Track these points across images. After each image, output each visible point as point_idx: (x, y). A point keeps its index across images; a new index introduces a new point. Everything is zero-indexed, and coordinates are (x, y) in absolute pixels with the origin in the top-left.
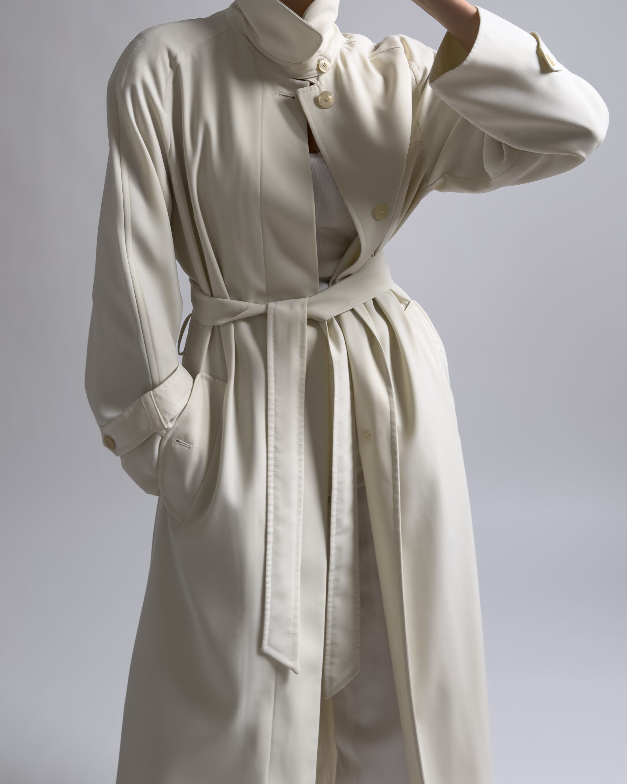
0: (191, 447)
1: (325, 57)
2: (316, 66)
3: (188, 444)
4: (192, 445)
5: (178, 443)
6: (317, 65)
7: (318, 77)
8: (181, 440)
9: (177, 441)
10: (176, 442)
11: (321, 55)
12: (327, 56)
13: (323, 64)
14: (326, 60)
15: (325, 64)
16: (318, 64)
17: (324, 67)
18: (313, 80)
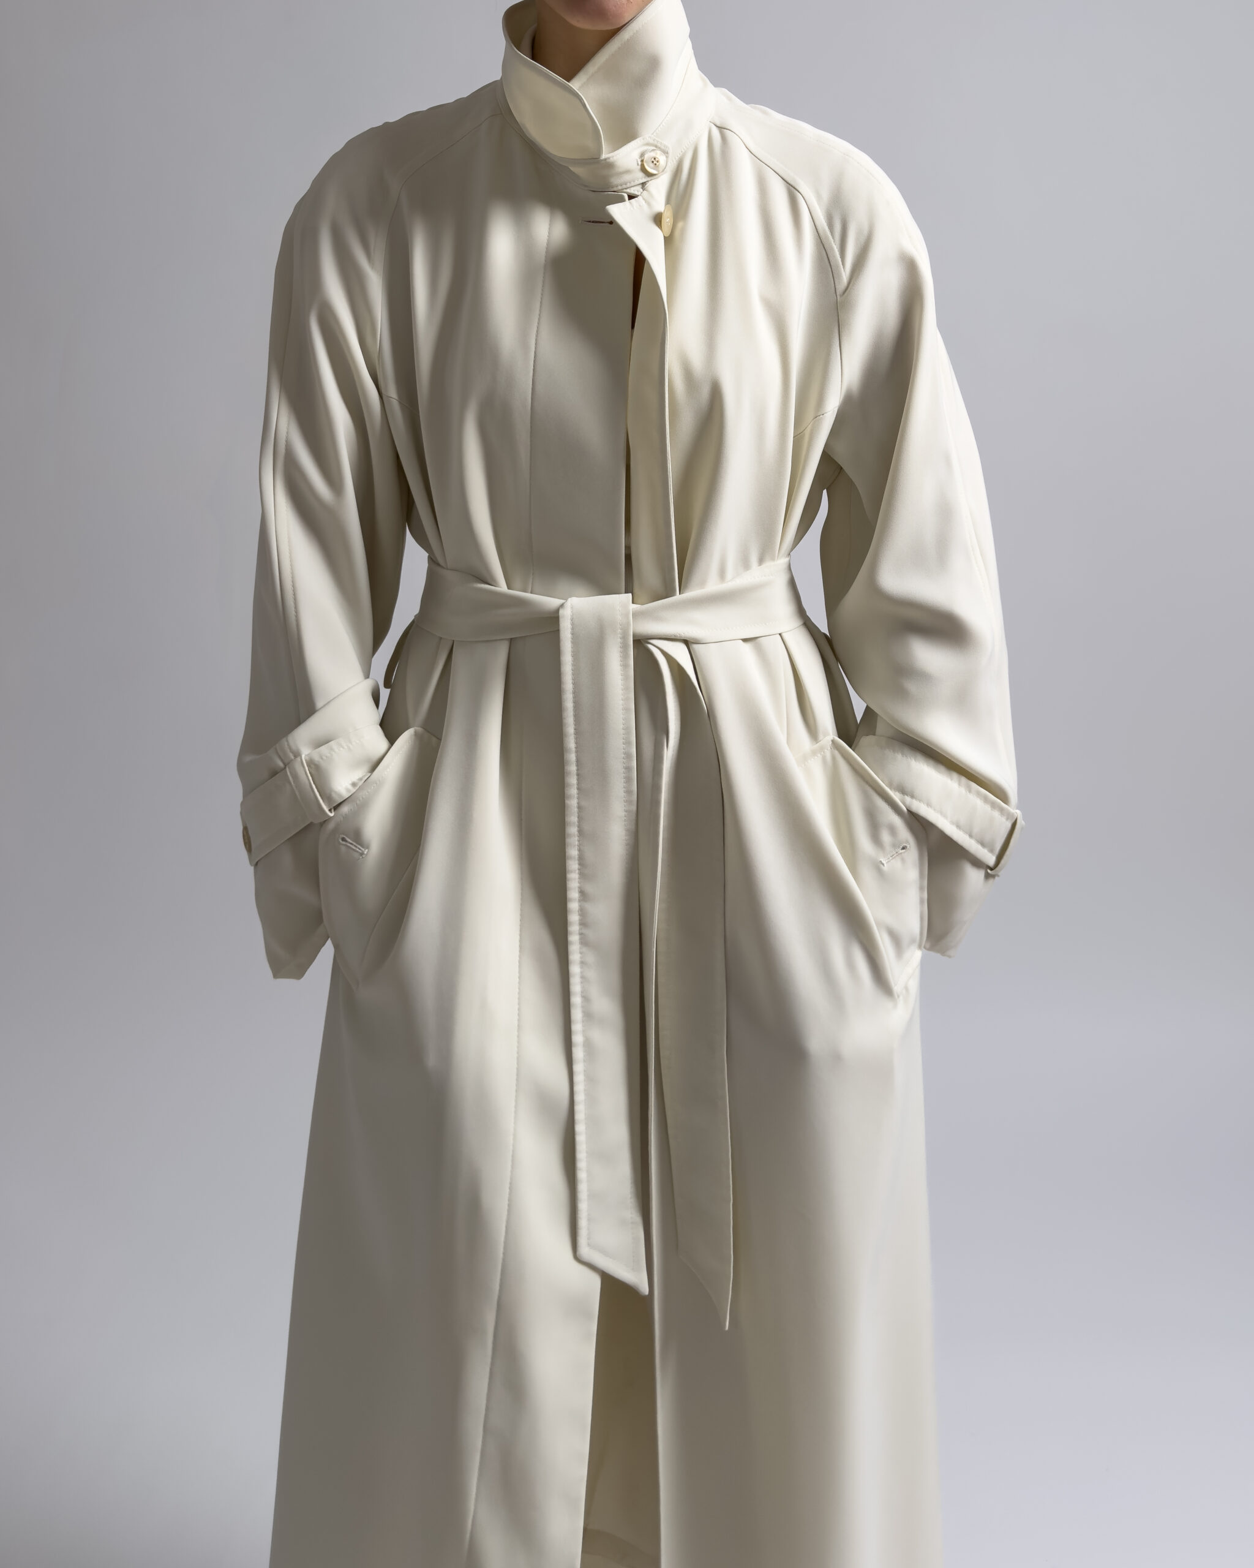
0: (366, 853)
1: (656, 146)
2: (638, 164)
3: (360, 847)
4: (367, 850)
5: (344, 843)
6: (640, 163)
7: (643, 184)
8: (349, 838)
9: (343, 839)
10: (341, 841)
11: (648, 144)
12: (659, 145)
13: (653, 160)
14: (659, 152)
15: (657, 160)
16: (642, 161)
17: (656, 164)
18: (632, 191)
